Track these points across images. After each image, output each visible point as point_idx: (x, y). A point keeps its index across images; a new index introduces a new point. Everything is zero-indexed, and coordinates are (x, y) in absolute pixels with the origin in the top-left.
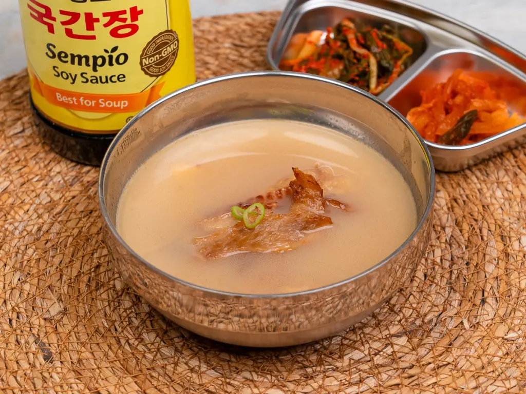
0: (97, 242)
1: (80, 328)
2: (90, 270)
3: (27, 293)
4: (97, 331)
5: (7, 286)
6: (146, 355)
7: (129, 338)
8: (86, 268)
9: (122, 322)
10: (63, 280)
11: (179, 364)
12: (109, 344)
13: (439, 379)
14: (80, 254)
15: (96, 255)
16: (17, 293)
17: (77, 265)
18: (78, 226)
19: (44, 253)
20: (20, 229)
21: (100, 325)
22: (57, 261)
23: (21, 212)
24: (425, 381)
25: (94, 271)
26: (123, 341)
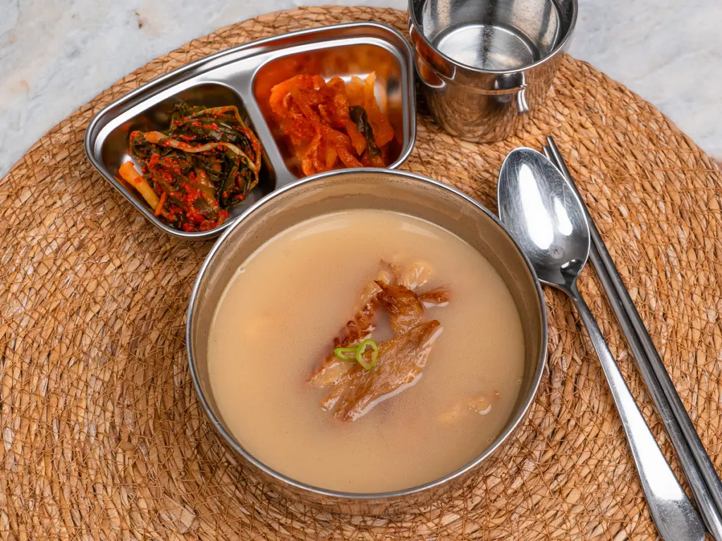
0: (180, 415)
1: (224, 528)
2: (193, 453)
3: (147, 511)
4: (243, 524)
5: (121, 511)
6: (306, 530)
7: (279, 519)
8: (188, 454)
9: (261, 503)
10: (174, 478)
11: (343, 527)
12: (264, 535)
13: (586, 434)
14: (172, 438)
15: (189, 433)
16: (136, 515)
17: (176, 453)
18: (150, 404)
19: (135, 454)
20: (94, 435)
21: (242, 515)
22: (153, 457)
23: (82, 413)
24: (575, 442)
25: (198, 453)
26: (276, 526)
